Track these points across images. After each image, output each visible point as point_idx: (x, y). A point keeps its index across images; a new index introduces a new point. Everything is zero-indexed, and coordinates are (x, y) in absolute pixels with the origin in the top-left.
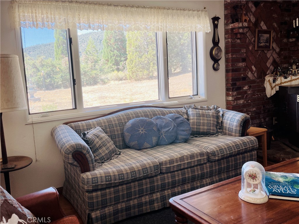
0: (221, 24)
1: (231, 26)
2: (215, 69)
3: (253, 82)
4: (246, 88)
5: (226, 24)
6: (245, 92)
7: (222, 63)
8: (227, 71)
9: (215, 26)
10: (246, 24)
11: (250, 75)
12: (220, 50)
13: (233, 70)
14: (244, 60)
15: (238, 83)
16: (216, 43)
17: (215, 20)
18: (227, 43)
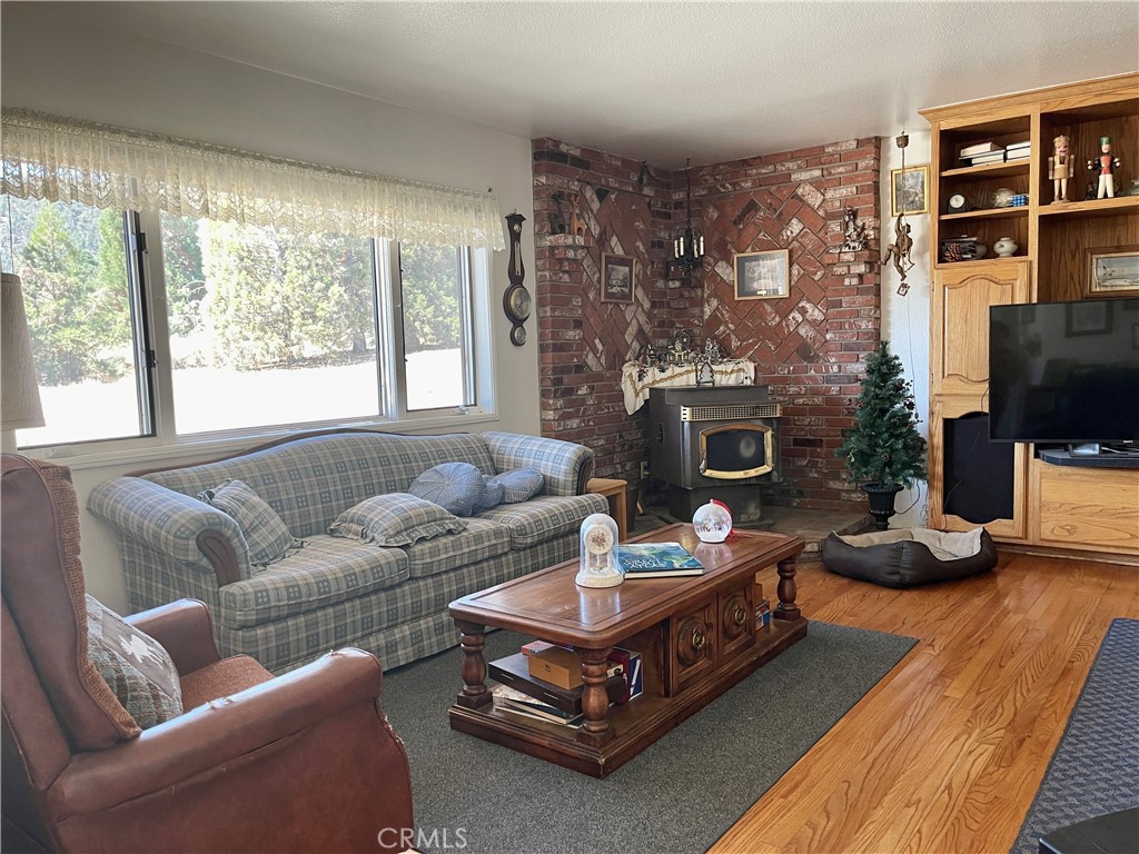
0: (528, 229)
1: (549, 240)
2: (517, 343)
3: (598, 377)
4: (583, 391)
5: (539, 235)
6: (582, 401)
7: (531, 326)
8: (542, 349)
9: (515, 238)
10: (580, 240)
11: (591, 360)
12: (525, 296)
13: (558, 348)
14: (578, 324)
15: (566, 379)
16: (516, 278)
17: (514, 220)
18: (540, 280)
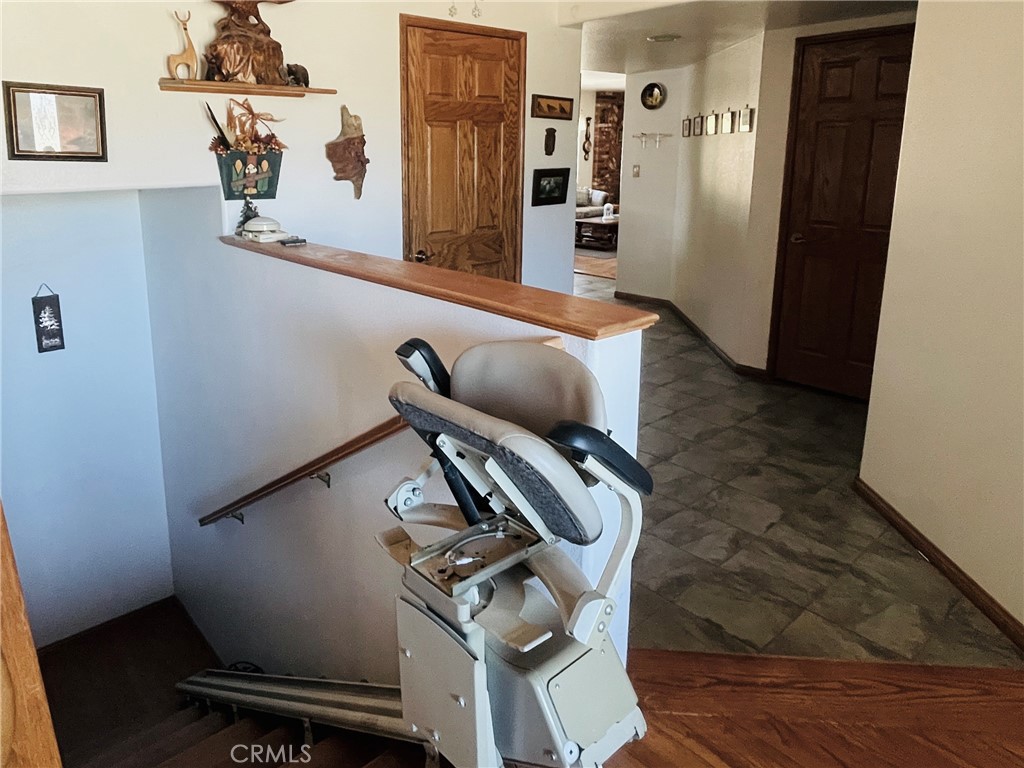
0: (592, 122)
1: (600, 125)
2: (586, 159)
3: (613, 171)
4: (607, 176)
5: (596, 123)
6: (606, 180)
7: (591, 154)
8: (594, 161)
9: (588, 125)
10: (610, 125)
11: (611, 165)
12: (590, 143)
13: (599, 161)
14: (607, 153)
15: (602, 172)
16: (587, 138)
17: (589, 119)
18: (595, 138)
